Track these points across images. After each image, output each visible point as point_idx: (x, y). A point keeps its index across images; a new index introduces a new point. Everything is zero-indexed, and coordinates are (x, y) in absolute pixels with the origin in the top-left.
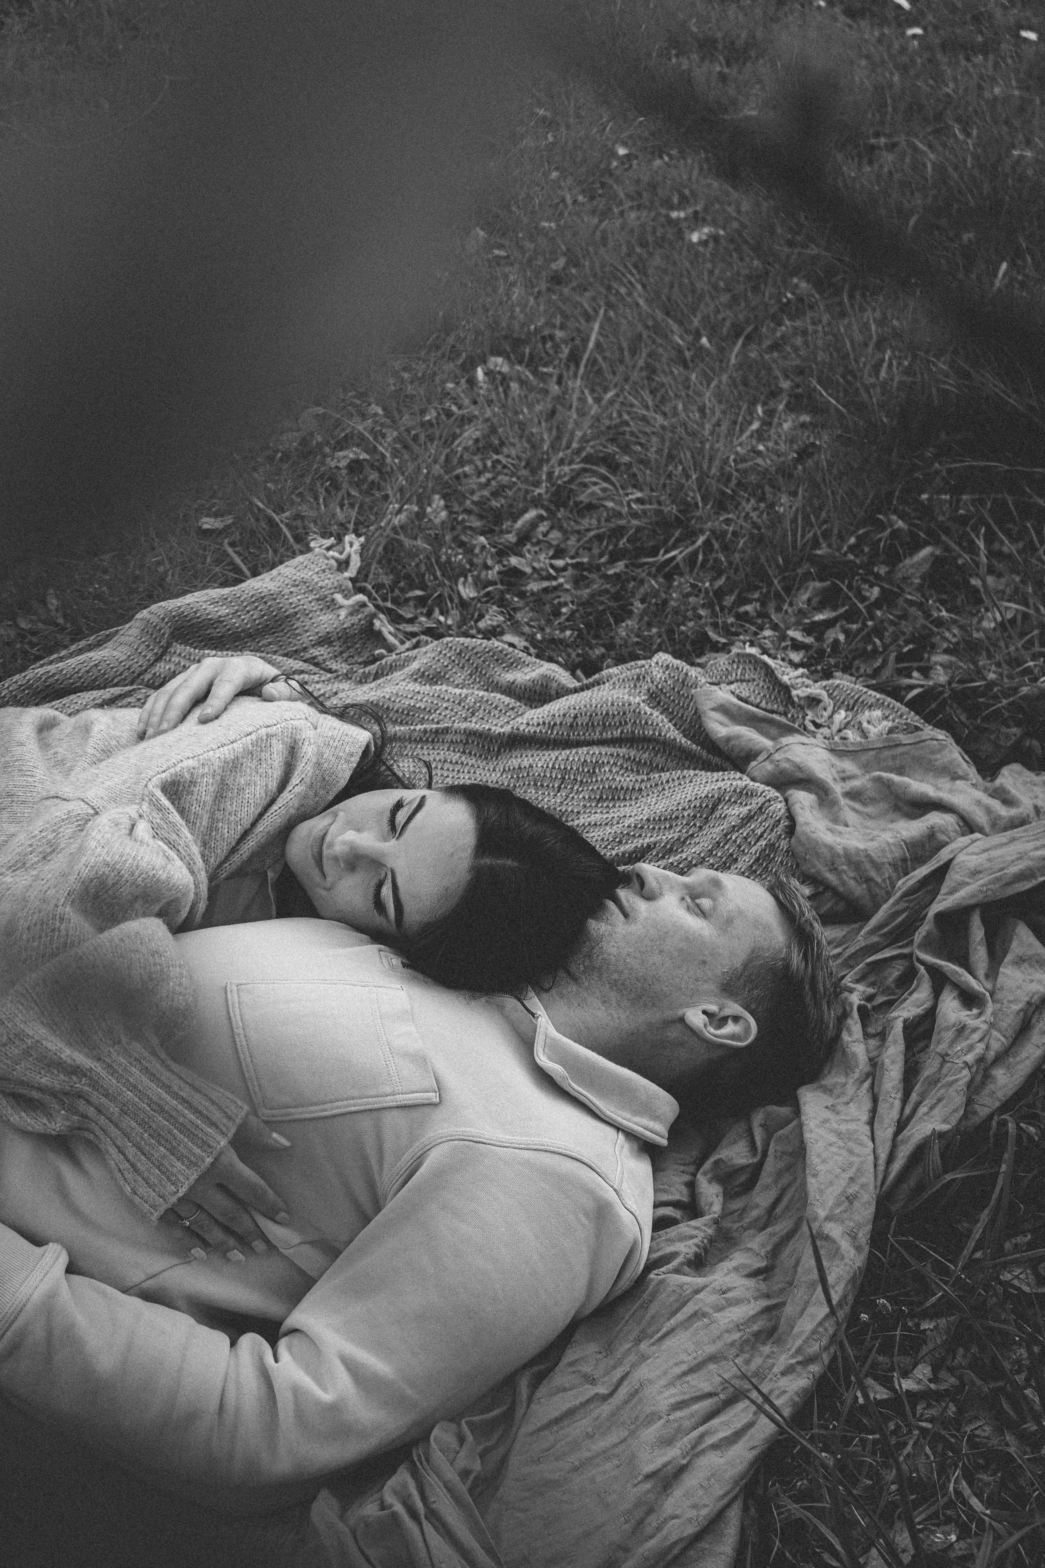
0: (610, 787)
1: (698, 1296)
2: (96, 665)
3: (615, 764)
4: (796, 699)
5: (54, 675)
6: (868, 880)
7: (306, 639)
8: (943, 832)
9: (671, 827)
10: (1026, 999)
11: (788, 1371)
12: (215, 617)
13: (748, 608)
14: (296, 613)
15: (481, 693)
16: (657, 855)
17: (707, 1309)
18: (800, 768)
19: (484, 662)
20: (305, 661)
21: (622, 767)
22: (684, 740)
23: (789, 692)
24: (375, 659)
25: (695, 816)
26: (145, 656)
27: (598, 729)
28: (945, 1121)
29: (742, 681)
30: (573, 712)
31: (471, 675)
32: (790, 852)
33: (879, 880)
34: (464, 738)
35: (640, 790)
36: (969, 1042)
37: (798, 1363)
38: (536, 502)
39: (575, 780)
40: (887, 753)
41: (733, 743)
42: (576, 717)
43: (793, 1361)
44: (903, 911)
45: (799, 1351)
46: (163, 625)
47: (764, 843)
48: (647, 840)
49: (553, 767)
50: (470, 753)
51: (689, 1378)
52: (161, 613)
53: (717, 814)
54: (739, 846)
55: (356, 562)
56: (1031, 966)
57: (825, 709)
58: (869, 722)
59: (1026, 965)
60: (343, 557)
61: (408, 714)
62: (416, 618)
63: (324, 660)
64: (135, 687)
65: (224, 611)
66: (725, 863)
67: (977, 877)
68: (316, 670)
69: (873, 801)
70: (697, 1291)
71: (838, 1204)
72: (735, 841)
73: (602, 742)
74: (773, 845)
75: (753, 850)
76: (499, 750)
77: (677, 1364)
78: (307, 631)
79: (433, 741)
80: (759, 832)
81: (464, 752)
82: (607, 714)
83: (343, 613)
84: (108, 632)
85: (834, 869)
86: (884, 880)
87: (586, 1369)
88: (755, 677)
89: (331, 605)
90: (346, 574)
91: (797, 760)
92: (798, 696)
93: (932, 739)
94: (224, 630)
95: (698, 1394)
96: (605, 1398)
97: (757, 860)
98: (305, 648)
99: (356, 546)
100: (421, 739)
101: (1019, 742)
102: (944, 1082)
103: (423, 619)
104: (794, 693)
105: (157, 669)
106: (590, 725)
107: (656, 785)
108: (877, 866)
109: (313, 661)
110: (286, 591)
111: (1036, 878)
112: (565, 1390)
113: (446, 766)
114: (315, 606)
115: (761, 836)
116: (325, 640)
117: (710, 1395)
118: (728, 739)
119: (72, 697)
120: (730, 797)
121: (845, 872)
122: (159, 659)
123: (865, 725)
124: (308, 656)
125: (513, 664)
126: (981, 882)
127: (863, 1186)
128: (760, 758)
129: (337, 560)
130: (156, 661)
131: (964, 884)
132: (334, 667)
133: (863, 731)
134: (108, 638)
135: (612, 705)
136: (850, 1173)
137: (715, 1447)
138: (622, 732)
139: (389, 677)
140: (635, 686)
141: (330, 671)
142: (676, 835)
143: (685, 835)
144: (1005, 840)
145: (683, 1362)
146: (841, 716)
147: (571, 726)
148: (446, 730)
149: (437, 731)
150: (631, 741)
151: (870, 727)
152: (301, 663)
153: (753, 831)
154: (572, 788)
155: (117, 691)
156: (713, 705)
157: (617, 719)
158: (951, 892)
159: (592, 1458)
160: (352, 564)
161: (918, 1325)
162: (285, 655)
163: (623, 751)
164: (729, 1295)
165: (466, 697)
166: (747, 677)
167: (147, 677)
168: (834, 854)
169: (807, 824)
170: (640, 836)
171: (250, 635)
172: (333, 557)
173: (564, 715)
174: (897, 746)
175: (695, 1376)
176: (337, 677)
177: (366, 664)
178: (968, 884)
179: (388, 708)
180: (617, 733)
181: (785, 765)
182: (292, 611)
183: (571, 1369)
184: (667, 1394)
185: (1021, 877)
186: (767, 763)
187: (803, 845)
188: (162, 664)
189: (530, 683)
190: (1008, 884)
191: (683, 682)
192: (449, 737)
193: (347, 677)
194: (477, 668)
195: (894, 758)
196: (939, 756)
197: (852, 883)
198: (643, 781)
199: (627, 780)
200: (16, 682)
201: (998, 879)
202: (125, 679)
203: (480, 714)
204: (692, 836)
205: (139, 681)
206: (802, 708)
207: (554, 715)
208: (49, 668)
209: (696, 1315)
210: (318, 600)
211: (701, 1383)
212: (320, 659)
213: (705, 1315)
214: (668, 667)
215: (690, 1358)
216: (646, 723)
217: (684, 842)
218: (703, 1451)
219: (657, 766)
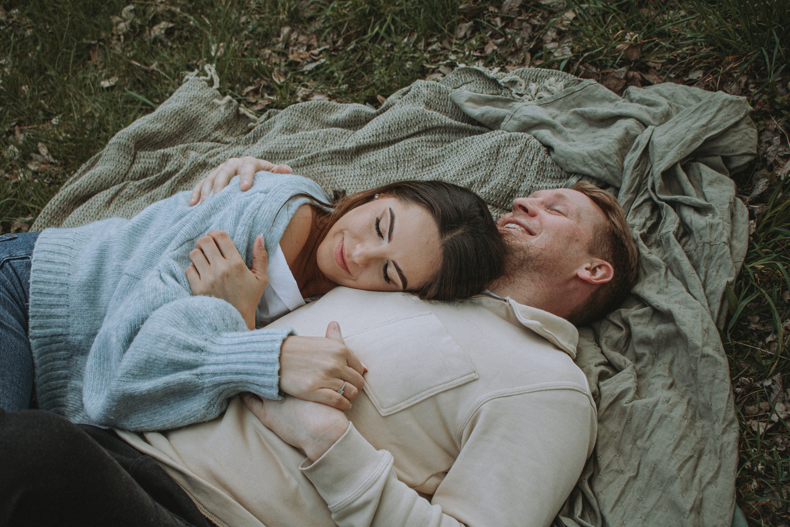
0: (426, 159)
1: (657, 408)
2: (99, 177)
3: (423, 146)
4: (503, 84)
5: (77, 189)
6: (606, 165)
7: (208, 129)
8: (632, 130)
9: (478, 169)
10: (728, 201)
11: (724, 432)
12: (156, 130)
13: (434, 47)
14: (198, 116)
15: (325, 130)
16: (478, 186)
17: (666, 413)
18: (534, 119)
19: (316, 113)
20: (212, 141)
21: (426, 146)
22: (456, 122)
23: (497, 82)
24: (250, 130)
25: (489, 160)
26: (125, 164)
27: (405, 130)
28: (730, 275)
29: (467, 83)
30: (387, 125)
31: (312, 122)
32: (556, 163)
33: (612, 163)
34: (330, 156)
35: (443, 155)
36: (719, 231)
37: (727, 426)
38: (283, 24)
39: (404, 160)
40: (570, 98)
41: (486, 116)
42: (389, 127)
43: (724, 426)
44: (637, 177)
45: (724, 419)
46: (129, 143)
47: (537, 162)
48: (468, 180)
49: (389, 158)
50: (336, 164)
51: (677, 452)
52: (125, 136)
53: (501, 155)
54: (524, 168)
55: (217, 80)
56: (718, 184)
57: (521, 85)
58: (550, 85)
59: (715, 184)
60: (209, 78)
61: (290, 153)
62: (257, 102)
63: (222, 138)
64: (125, 183)
65: (159, 126)
66: (520, 179)
67: (671, 146)
68: (219, 144)
69: (576, 125)
70: (655, 405)
71: (704, 336)
72: (520, 166)
73: (408, 137)
74: (543, 162)
75: (532, 167)
76: (352, 158)
77: (667, 447)
78: (207, 124)
79: (312, 163)
80: (531, 157)
81: (332, 164)
82: (407, 120)
83: (222, 109)
84: (95, 157)
85: (586, 165)
86: (615, 163)
87: (615, 467)
88: (473, 79)
89: (213, 106)
90: (214, 87)
91: (530, 114)
92: (503, 82)
93: (590, 84)
94: (163, 136)
95: (686, 458)
96: (635, 477)
97: (538, 172)
98: (209, 134)
99: (213, 70)
100: (304, 164)
101: (627, 74)
102: (717, 256)
103: (260, 101)
104: (500, 81)
105: (134, 169)
106: (400, 129)
107: (452, 150)
108: (608, 156)
109: (216, 140)
110: (188, 105)
111: (701, 138)
112: (611, 482)
113: (326, 174)
114: (206, 109)
115: (533, 159)
116: (218, 127)
117: (691, 457)
118: (483, 115)
119: (93, 198)
120: (505, 144)
121: (592, 164)
122: (133, 163)
123: (548, 87)
124: (212, 138)
125: (332, 110)
126: (676, 149)
127: (709, 323)
128: (506, 119)
129: (206, 81)
130: (131, 165)
131: (666, 153)
132: (228, 140)
133: (548, 91)
134: (97, 160)
135: (408, 114)
136: (699, 319)
137: (709, 483)
138: (419, 128)
139: (266, 136)
140: (415, 101)
141: (226, 143)
142: (484, 173)
143: (489, 171)
144: (672, 124)
145: (670, 444)
146: (533, 87)
147: (389, 132)
148: (317, 155)
149: (312, 157)
150: (426, 131)
151: (552, 87)
152: (210, 143)
153: (527, 158)
154: (404, 166)
155: (117, 187)
156: (466, 99)
157: (413, 121)
158: (662, 158)
159: (649, 512)
160: (215, 81)
161: (762, 385)
162: (200, 141)
163: (423, 137)
164: (671, 402)
165: (318, 134)
166: (469, 81)
167: (130, 175)
168: (583, 158)
169: (559, 145)
170: (463, 179)
171: (177, 136)
172: (204, 80)
173: (383, 128)
174: (573, 93)
175: (678, 449)
176: (232, 145)
177: (245, 133)
178: (668, 152)
179: (277, 153)
180: (416, 129)
181: (524, 119)
182: (195, 115)
183: (608, 471)
184: (672, 464)
185: (694, 140)
186: (511, 121)
187: (562, 157)
188: (136, 165)
189: (347, 117)
190: (689, 146)
191: (439, 92)
192: (320, 159)
193: (237, 143)
194: (313, 117)
195: (574, 99)
196: (597, 92)
197: (598, 169)
198: (442, 150)
199: (433, 152)
200: (58, 199)
201: (683, 145)
202: (118, 180)
203: (329, 141)
204: (492, 170)
205: (126, 178)
206: (507, 88)
207: (376, 130)
208: (72, 186)
209: (662, 418)
210: (206, 105)
211: (685, 452)
212: (219, 138)
213: (666, 416)
214: (428, 86)
215: (672, 440)
216: (432, 119)
217: (490, 175)
218: (705, 487)
219: (445, 141)
